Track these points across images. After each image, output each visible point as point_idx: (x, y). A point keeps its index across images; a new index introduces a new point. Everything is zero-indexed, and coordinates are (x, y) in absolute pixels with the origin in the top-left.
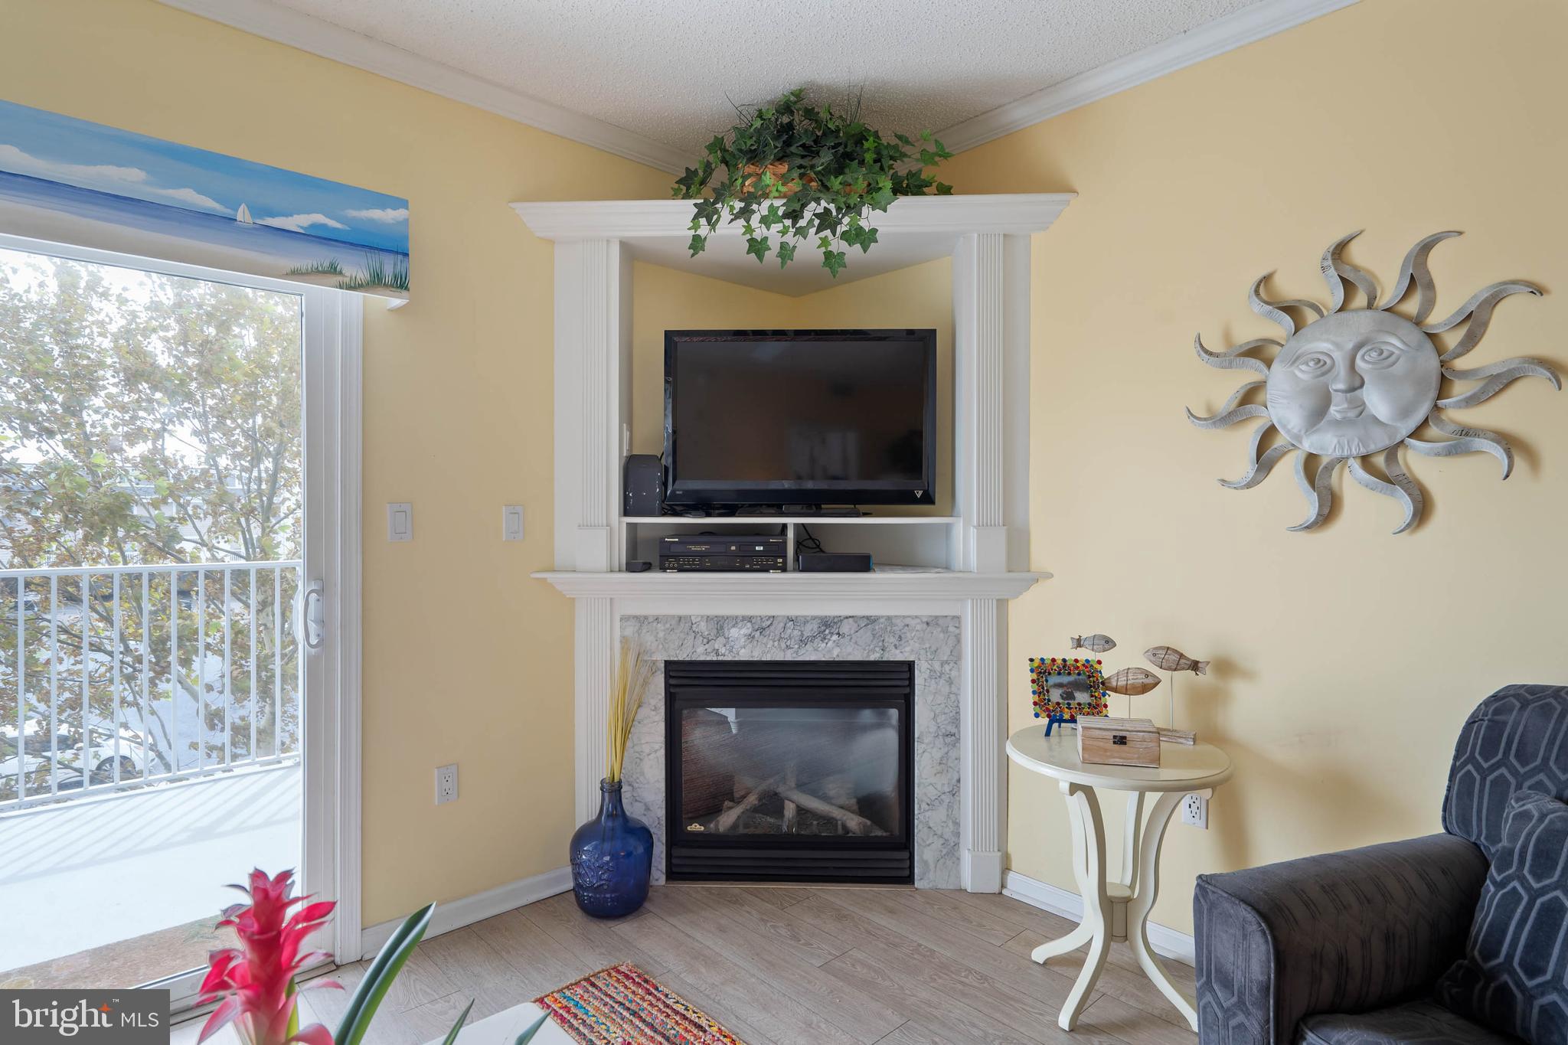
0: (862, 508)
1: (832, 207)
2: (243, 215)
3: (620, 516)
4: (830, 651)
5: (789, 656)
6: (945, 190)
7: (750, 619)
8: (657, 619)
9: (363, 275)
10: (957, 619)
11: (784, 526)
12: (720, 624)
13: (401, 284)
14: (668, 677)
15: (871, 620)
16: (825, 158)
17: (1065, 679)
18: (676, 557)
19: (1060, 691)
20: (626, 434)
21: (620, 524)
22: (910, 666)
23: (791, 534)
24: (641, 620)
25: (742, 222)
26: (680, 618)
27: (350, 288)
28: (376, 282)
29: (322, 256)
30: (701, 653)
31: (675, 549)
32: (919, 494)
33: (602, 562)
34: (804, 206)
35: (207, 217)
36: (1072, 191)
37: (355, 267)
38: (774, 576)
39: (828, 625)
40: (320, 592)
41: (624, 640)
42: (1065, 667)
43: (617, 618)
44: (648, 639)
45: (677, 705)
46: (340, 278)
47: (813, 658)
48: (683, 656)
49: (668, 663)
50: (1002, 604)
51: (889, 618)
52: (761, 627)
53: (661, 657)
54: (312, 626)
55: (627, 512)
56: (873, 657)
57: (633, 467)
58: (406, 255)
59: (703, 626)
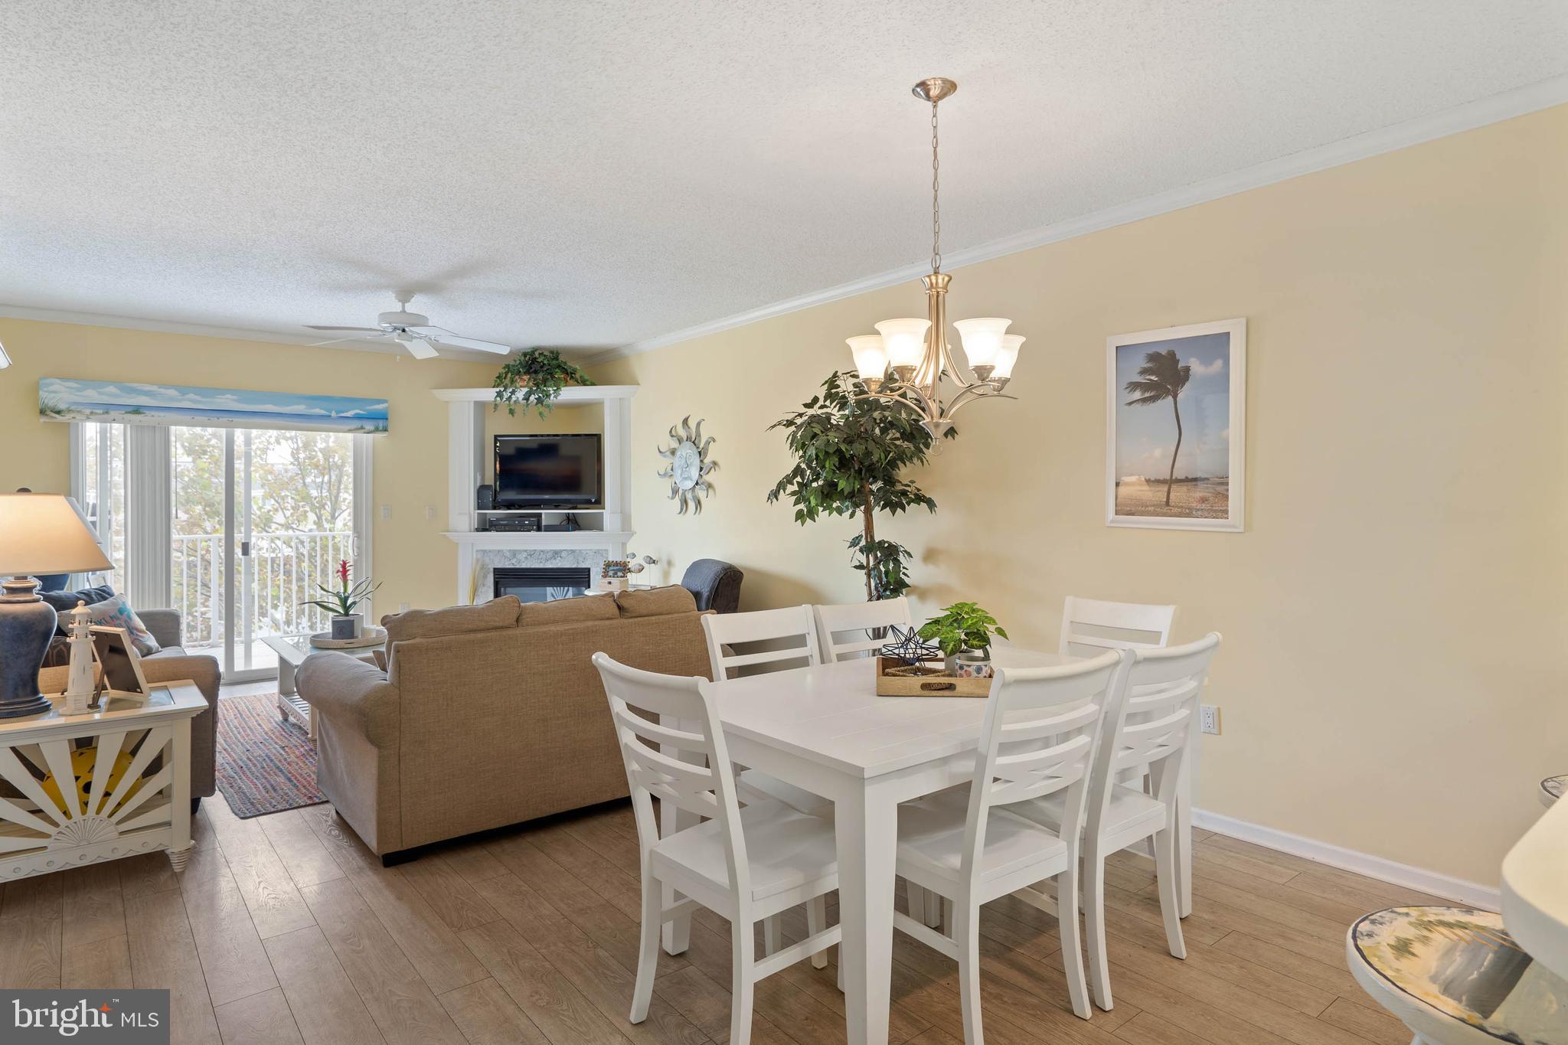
0: (579, 506)
1: (540, 395)
2: (333, 414)
3: (475, 509)
4: (557, 563)
5: (541, 566)
6: (593, 384)
7: (526, 551)
8: (490, 551)
9: (372, 428)
10: (606, 550)
11: (541, 514)
12: (514, 553)
13: (385, 430)
14: (495, 575)
15: (573, 551)
16: (540, 376)
17: (615, 568)
18: (495, 526)
19: (613, 572)
20: (479, 477)
21: (475, 513)
22: (588, 570)
23: (543, 516)
24: (484, 551)
25: (507, 402)
26: (499, 551)
27: (368, 433)
28: (377, 430)
29: (357, 424)
30: (507, 565)
31: (494, 523)
32: (593, 500)
33: (467, 528)
34: (530, 396)
35: (322, 416)
36: (639, 384)
37: (369, 426)
38: (532, 533)
39: (556, 553)
40: (358, 537)
41: (478, 560)
42: (617, 564)
43: (475, 553)
44: (487, 560)
45: (499, 586)
46: (363, 431)
47: (551, 566)
48: (500, 566)
49: (495, 569)
50: (624, 545)
51: (580, 550)
52: (531, 554)
53: (491, 567)
54: (355, 549)
55: (479, 509)
56: (573, 567)
57: (482, 490)
58: (387, 419)
59: (508, 554)
